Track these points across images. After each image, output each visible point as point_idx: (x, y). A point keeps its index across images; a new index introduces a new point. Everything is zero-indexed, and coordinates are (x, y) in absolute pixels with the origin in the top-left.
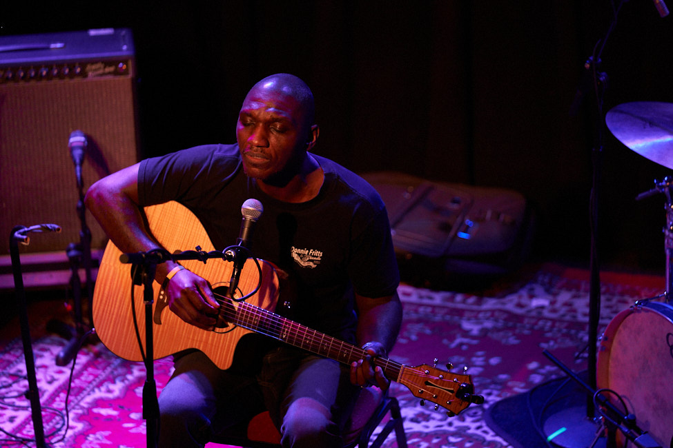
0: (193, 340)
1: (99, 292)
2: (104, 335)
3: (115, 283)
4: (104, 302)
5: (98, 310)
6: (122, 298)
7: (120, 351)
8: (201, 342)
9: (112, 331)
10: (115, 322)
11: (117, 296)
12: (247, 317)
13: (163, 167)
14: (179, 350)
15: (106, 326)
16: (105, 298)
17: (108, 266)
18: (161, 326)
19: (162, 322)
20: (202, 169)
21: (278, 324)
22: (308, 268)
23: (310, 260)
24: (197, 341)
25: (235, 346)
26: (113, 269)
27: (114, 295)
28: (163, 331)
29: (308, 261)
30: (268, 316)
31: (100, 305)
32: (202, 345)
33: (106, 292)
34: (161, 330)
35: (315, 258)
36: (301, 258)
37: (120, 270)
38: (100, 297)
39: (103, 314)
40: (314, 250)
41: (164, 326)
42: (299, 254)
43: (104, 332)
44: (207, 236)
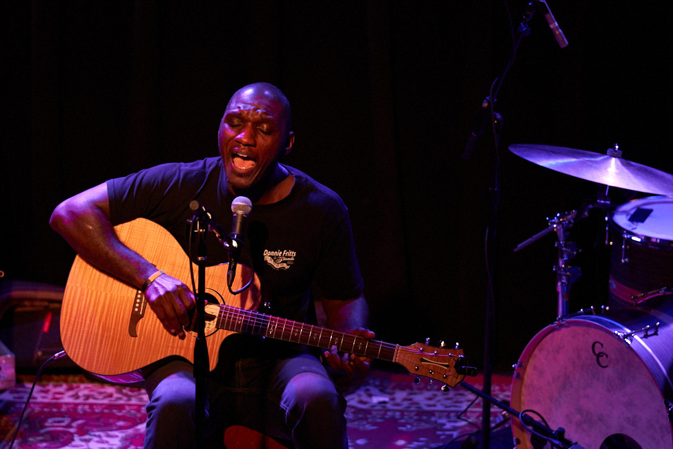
0: (173, 347)
1: (67, 313)
2: (74, 354)
3: (84, 303)
4: (72, 322)
5: (67, 331)
6: (92, 316)
7: (94, 367)
8: (181, 348)
9: (84, 349)
10: (86, 340)
11: (87, 315)
12: (229, 318)
13: (131, 183)
14: (159, 359)
15: (76, 346)
16: (73, 319)
17: (74, 288)
18: (137, 338)
19: (138, 334)
20: (171, 184)
21: (263, 322)
22: (282, 270)
23: (283, 262)
24: (177, 348)
25: (218, 348)
26: (79, 289)
27: (83, 314)
28: (139, 344)
29: (282, 262)
30: (252, 315)
31: (68, 326)
32: (183, 351)
33: (74, 313)
34: (137, 342)
35: (289, 259)
36: (275, 261)
37: (88, 291)
38: (68, 318)
39: (72, 334)
40: (288, 251)
41: (140, 338)
42: (272, 257)
43: (75, 352)
44: (180, 247)
